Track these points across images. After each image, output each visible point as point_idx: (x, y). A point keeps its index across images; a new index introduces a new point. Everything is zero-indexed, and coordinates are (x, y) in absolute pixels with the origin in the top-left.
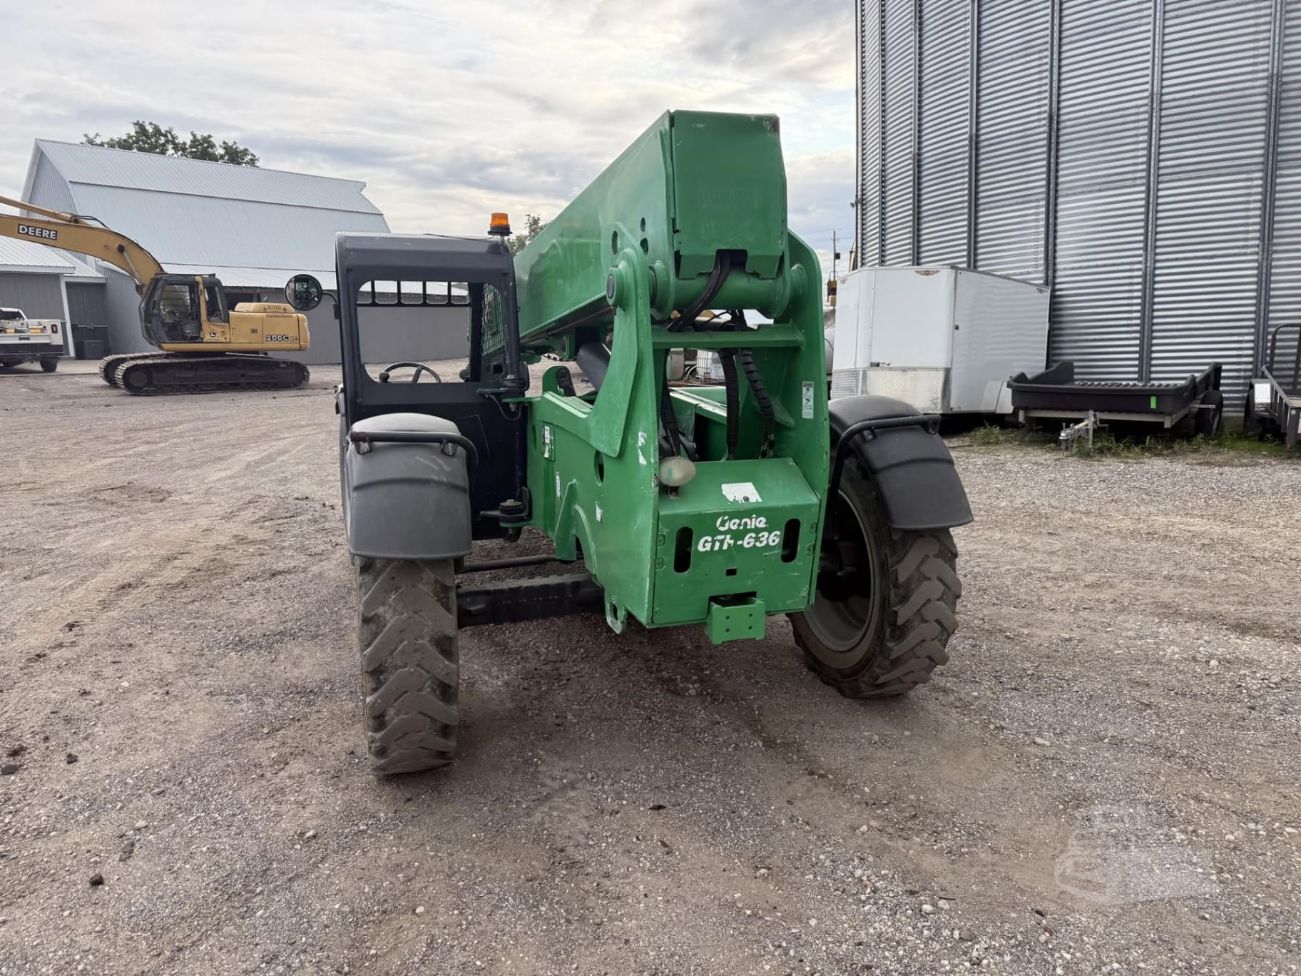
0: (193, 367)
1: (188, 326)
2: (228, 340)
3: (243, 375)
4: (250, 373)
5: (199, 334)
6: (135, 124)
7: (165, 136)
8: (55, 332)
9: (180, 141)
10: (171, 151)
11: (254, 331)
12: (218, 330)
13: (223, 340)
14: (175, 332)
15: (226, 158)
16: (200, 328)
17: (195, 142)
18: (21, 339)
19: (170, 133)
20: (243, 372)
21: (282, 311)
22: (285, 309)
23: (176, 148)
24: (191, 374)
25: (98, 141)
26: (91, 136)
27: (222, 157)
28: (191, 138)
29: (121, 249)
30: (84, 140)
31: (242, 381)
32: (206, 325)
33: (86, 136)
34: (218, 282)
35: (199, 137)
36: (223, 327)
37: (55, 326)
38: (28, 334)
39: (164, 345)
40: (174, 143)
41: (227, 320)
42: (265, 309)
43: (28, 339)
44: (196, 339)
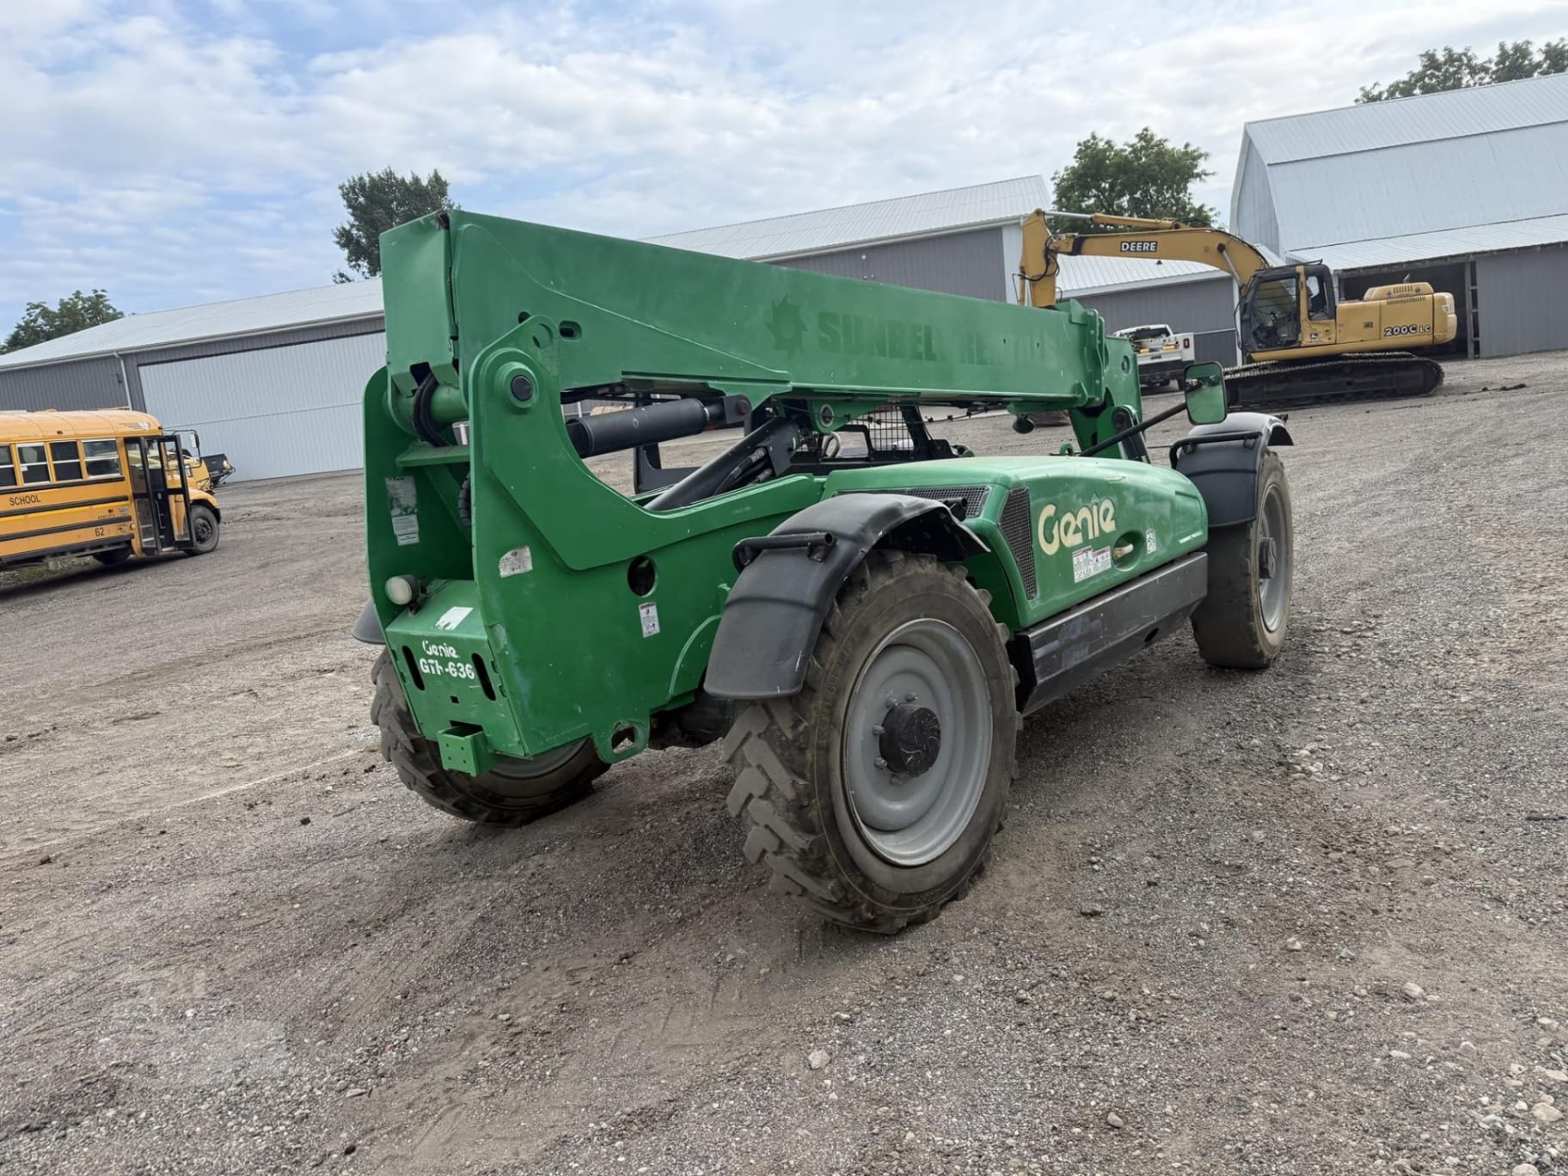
0: (1287, 377)
1: (1283, 329)
2: (1333, 341)
3: (1349, 384)
4: (1357, 381)
5: (1297, 335)
6: (1422, 56)
7: (1460, 59)
8: (1187, 347)
9: (1478, 61)
10: (1466, 79)
11: (1369, 325)
12: (1320, 329)
13: (1326, 341)
14: (1269, 338)
15: (1545, 66)
16: (1298, 330)
17: (1504, 55)
18: (1153, 358)
19: (1465, 55)
20: (1349, 379)
21: (1414, 292)
22: (1418, 290)
23: (1474, 71)
24: (1281, 387)
25: (1375, 92)
26: (1368, 89)
27: (1539, 65)
28: (1499, 53)
29: (1221, 248)
30: (1359, 95)
31: (1349, 391)
32: (1305, 325)
33: (1362, 89)
34: (1326, 269)
35: (1509, 47)
36: (1327, 325)
37: (1188, 340)
38: (1161, 351)
39: (1255, 356)
40: (1469, 66)
41: (1333, 315)
42: (1389, 294)
43: (1160, 357)
44: (1290, 344)
